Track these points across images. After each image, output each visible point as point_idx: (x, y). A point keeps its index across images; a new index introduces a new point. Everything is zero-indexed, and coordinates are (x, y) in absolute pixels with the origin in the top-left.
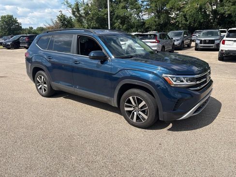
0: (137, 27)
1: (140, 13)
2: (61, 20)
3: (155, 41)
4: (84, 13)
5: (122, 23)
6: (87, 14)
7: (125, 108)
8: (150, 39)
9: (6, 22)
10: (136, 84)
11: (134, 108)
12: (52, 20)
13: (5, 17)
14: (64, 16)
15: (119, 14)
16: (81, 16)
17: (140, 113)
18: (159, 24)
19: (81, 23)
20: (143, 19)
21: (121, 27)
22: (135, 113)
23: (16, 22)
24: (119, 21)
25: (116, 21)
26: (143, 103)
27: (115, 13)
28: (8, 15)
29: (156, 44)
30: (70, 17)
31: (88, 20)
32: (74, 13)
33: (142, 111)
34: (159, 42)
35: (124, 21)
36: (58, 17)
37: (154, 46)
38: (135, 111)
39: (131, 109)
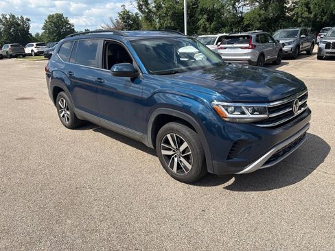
0: (231, 26)
1: (237, 4)
2: (124, 18)
3: (248, 45)
4: (155, 7)
5: (210, 20)
6: (159, 7)
7: (162, 151)
8: (241, 43)
9: (55, 23)
10: (174, 115)
11: (174, 151)
12: (111, 19)
13: (53, 16)
14: (128, 12)
15: (205, 6)
16: (150, 11)
17: (182, 159)
18: (266, 19)
19: (150, 21)
20: (241, 13)
21: (208, 26)
22: (176, 159)
23: (67, 22)
24: (205, 16)
25: (200, 17)
26: (185, 145)
27: (200, 5)
28: (57, 14)
29: (250, 50)
30: (137, 14)
31: (160, 17)
32: (140, 8)
33: (184, 157)
34: (254, 47)
35: (213, 16)
36: (120, 15)
37: (245, 54)
38: (176, 156)
39: (170, 153)
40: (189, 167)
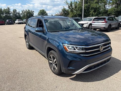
1: (106, 6)
2: (63, 11)
4: (74, 7)
6: (76, 7)
9: (42, 13)
11: (53, 61)
12: (59, 11)
13: (41, 10)
14: (65, 9)
15: (93, 6)
16: (73, 8)
19: (72, 12)
20: (107, 9)
21: (94, 14)
23: (45, 12)
24: (93, 10)
25: (91, 10)
26: (55, 60)
27: (91, 6)
28: (43, 10)
30: (68, 9)
31: (76, 11)
32: (69, 7)
33: (55, 64)
34: (106, 22)
35: (96, 10)
36: (62, 10)
38: (53, 64)
39: (52, 62)
40: (57, 68)
